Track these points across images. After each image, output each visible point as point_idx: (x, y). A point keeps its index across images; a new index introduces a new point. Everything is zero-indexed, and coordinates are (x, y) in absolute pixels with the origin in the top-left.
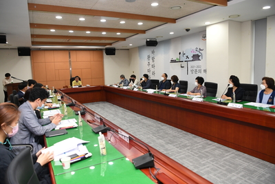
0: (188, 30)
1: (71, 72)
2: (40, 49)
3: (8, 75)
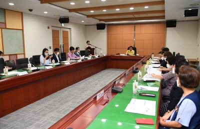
1: (134, 42)
2: (112, 24)
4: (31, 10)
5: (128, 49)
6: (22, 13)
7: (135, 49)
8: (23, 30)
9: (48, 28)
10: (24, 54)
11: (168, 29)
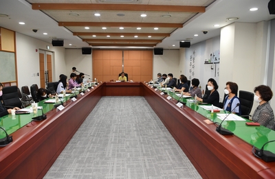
0: (205, 33)
1: (123, 68)
3: (74, 69)
4: (35, 31)
5: (120, 75)
6: (15, 32)
7: (126, 75)
8: (15, 53)
9: (37, 51)
10: (17, 82)
11: (155, 56)
